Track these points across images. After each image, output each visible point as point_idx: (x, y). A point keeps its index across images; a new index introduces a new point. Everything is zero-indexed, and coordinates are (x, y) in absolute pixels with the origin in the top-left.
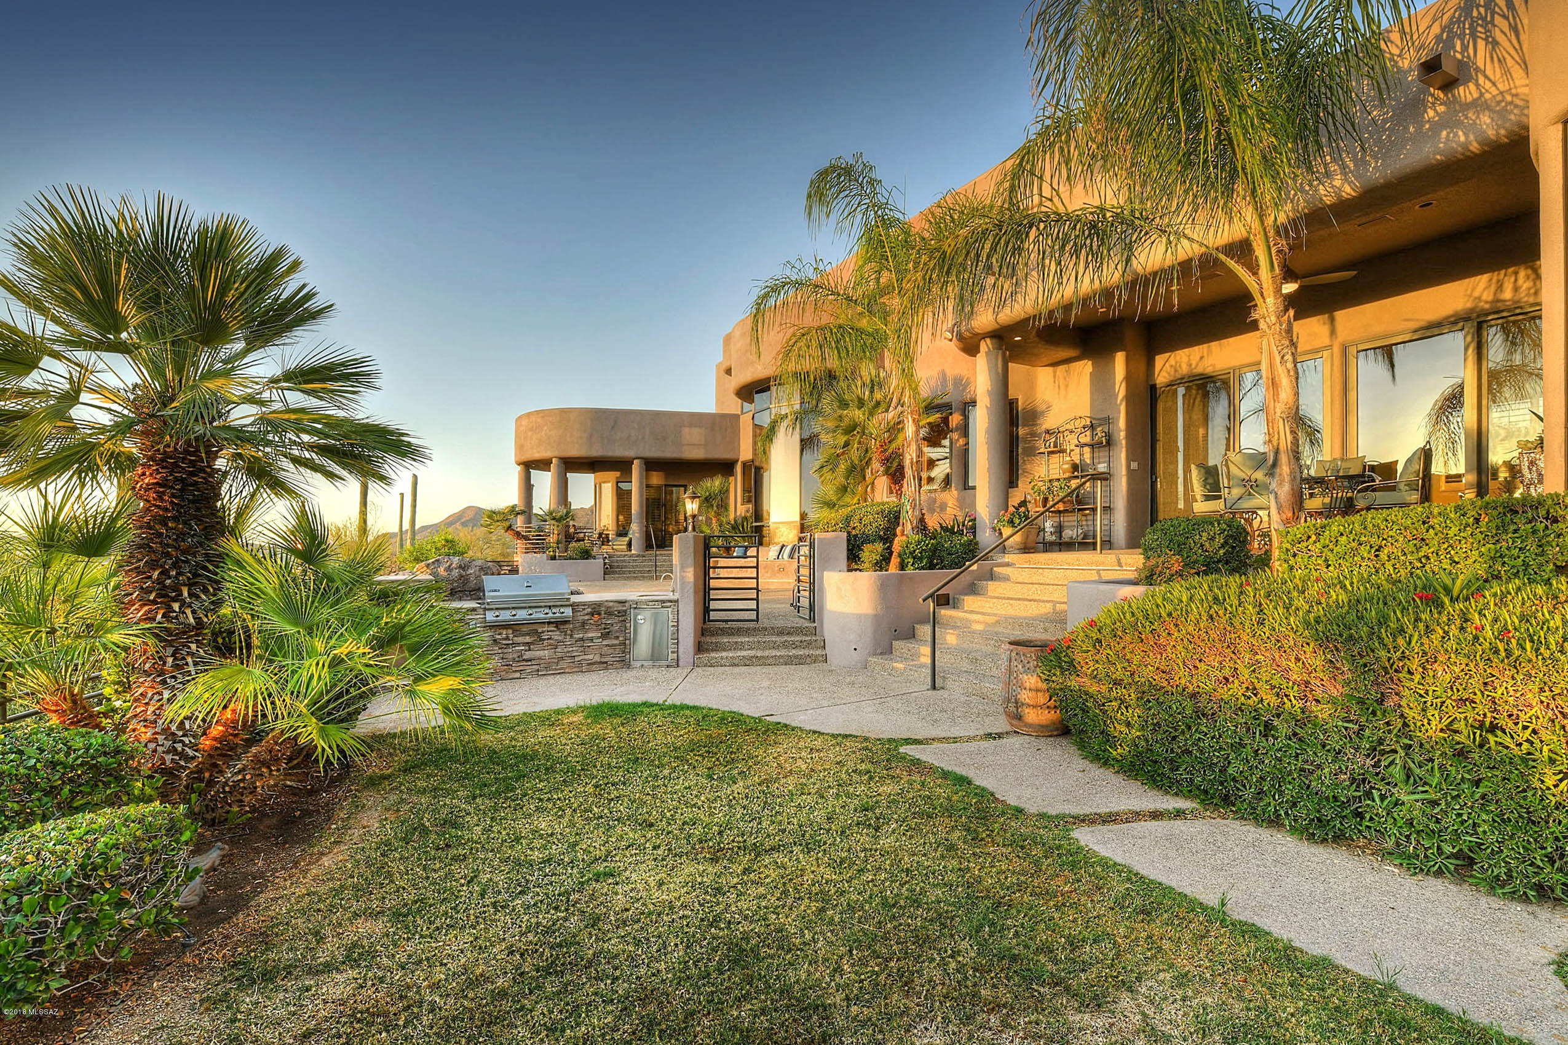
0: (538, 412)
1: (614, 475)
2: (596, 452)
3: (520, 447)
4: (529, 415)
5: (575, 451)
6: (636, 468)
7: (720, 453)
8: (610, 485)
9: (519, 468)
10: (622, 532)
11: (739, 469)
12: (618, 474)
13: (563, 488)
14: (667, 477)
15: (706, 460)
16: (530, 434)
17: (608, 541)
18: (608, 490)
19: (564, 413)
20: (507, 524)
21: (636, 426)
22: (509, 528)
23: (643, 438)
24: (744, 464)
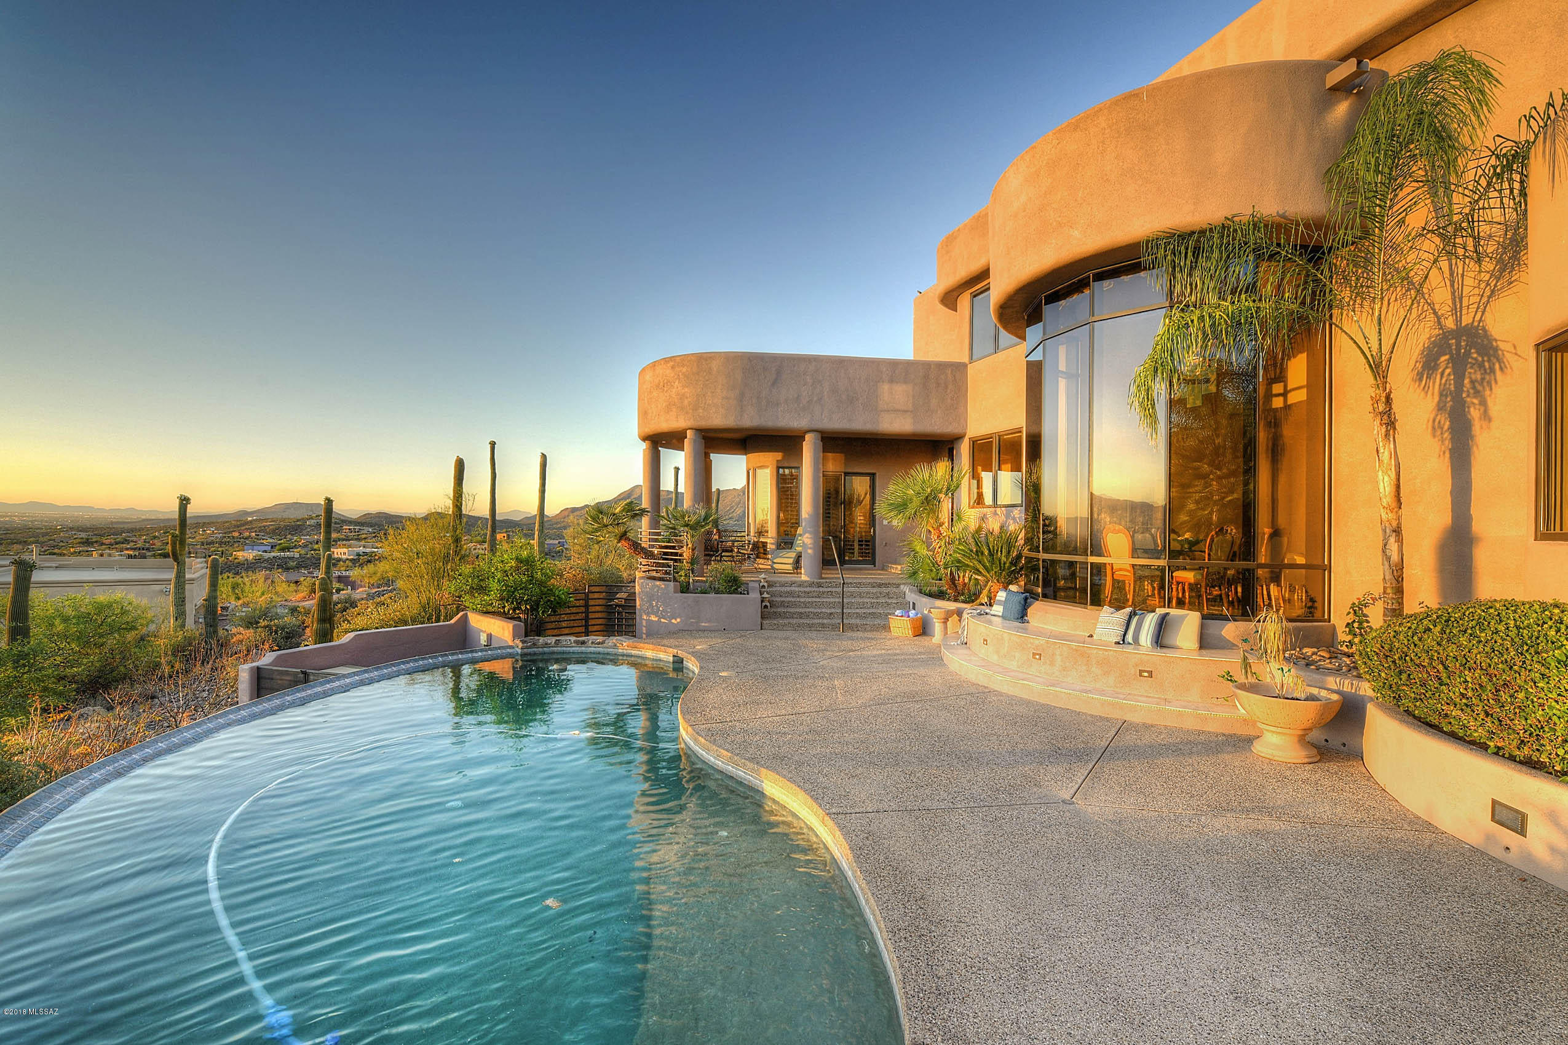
0: (666, 360)
1: (776, 456)
2: (750, 420)
3: (643, 414)
4: (654, 365)
5: (719, 418)
6: (809, 449)
7: (935, 425)
8: (768, 471)
9: (644, 446)
10: (786, 541)
11: (964, 450)
12: (779, 456)
13: (703, 473)
14: (847, 461)
15: (914, 435)
16: (655, 394)
17: (765, 553)
18: (766, 480)
19: (703, 359)
20: (622, 529)
21: (809, 379)
22: (623, 536)
23: (820, 399)
24: (974, 442)
